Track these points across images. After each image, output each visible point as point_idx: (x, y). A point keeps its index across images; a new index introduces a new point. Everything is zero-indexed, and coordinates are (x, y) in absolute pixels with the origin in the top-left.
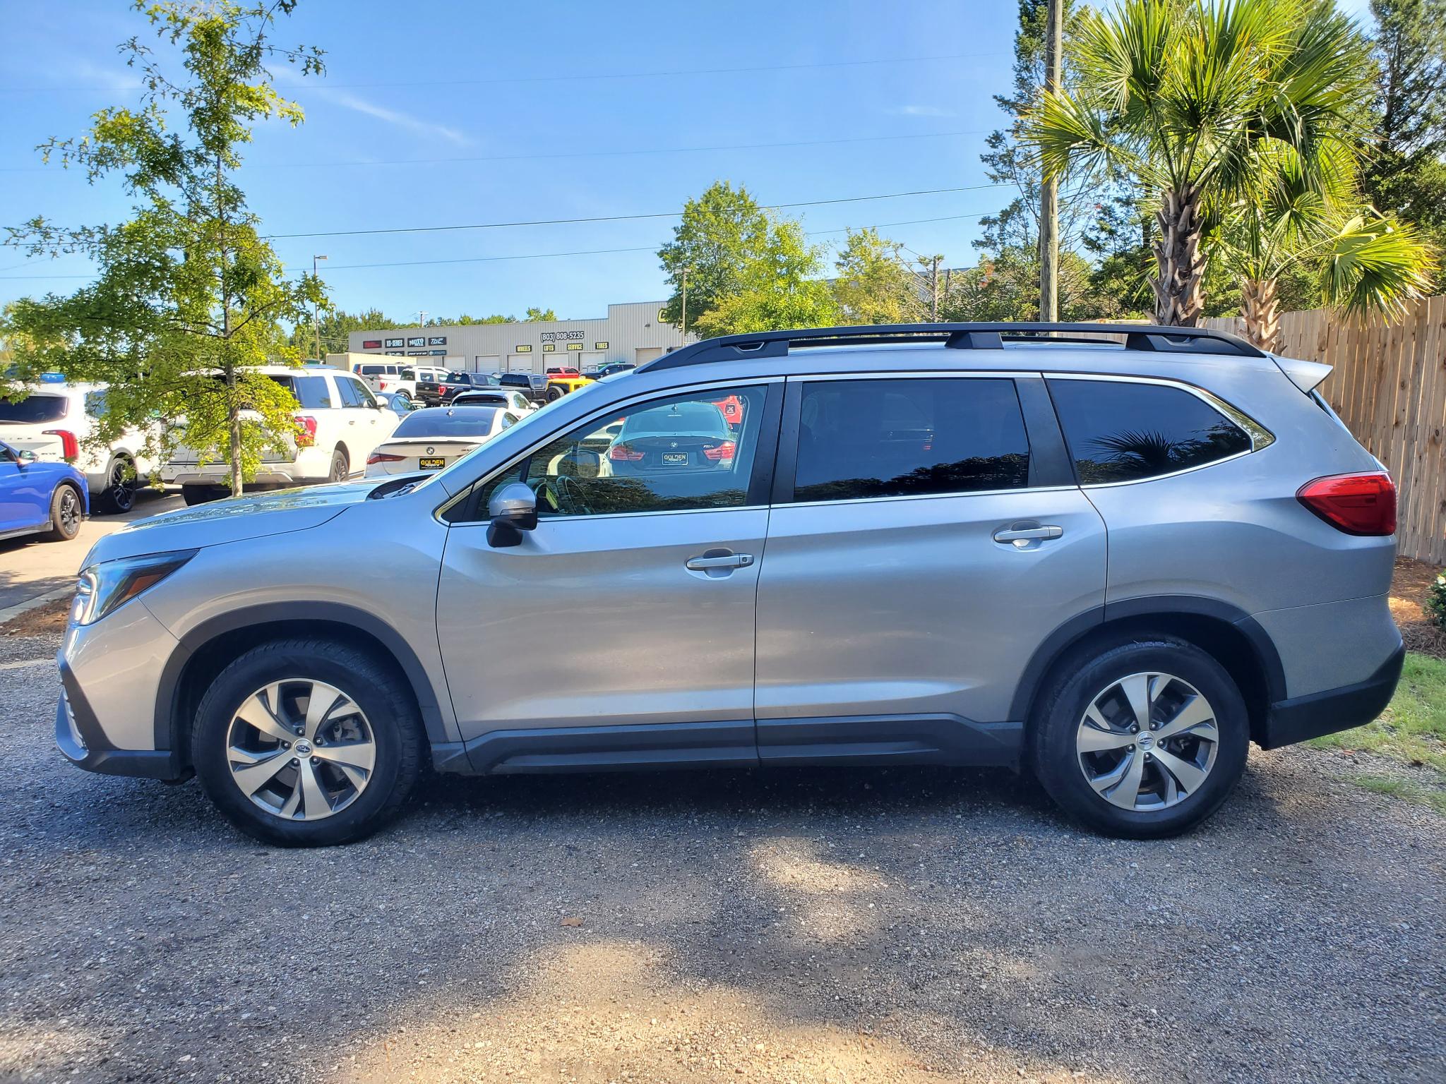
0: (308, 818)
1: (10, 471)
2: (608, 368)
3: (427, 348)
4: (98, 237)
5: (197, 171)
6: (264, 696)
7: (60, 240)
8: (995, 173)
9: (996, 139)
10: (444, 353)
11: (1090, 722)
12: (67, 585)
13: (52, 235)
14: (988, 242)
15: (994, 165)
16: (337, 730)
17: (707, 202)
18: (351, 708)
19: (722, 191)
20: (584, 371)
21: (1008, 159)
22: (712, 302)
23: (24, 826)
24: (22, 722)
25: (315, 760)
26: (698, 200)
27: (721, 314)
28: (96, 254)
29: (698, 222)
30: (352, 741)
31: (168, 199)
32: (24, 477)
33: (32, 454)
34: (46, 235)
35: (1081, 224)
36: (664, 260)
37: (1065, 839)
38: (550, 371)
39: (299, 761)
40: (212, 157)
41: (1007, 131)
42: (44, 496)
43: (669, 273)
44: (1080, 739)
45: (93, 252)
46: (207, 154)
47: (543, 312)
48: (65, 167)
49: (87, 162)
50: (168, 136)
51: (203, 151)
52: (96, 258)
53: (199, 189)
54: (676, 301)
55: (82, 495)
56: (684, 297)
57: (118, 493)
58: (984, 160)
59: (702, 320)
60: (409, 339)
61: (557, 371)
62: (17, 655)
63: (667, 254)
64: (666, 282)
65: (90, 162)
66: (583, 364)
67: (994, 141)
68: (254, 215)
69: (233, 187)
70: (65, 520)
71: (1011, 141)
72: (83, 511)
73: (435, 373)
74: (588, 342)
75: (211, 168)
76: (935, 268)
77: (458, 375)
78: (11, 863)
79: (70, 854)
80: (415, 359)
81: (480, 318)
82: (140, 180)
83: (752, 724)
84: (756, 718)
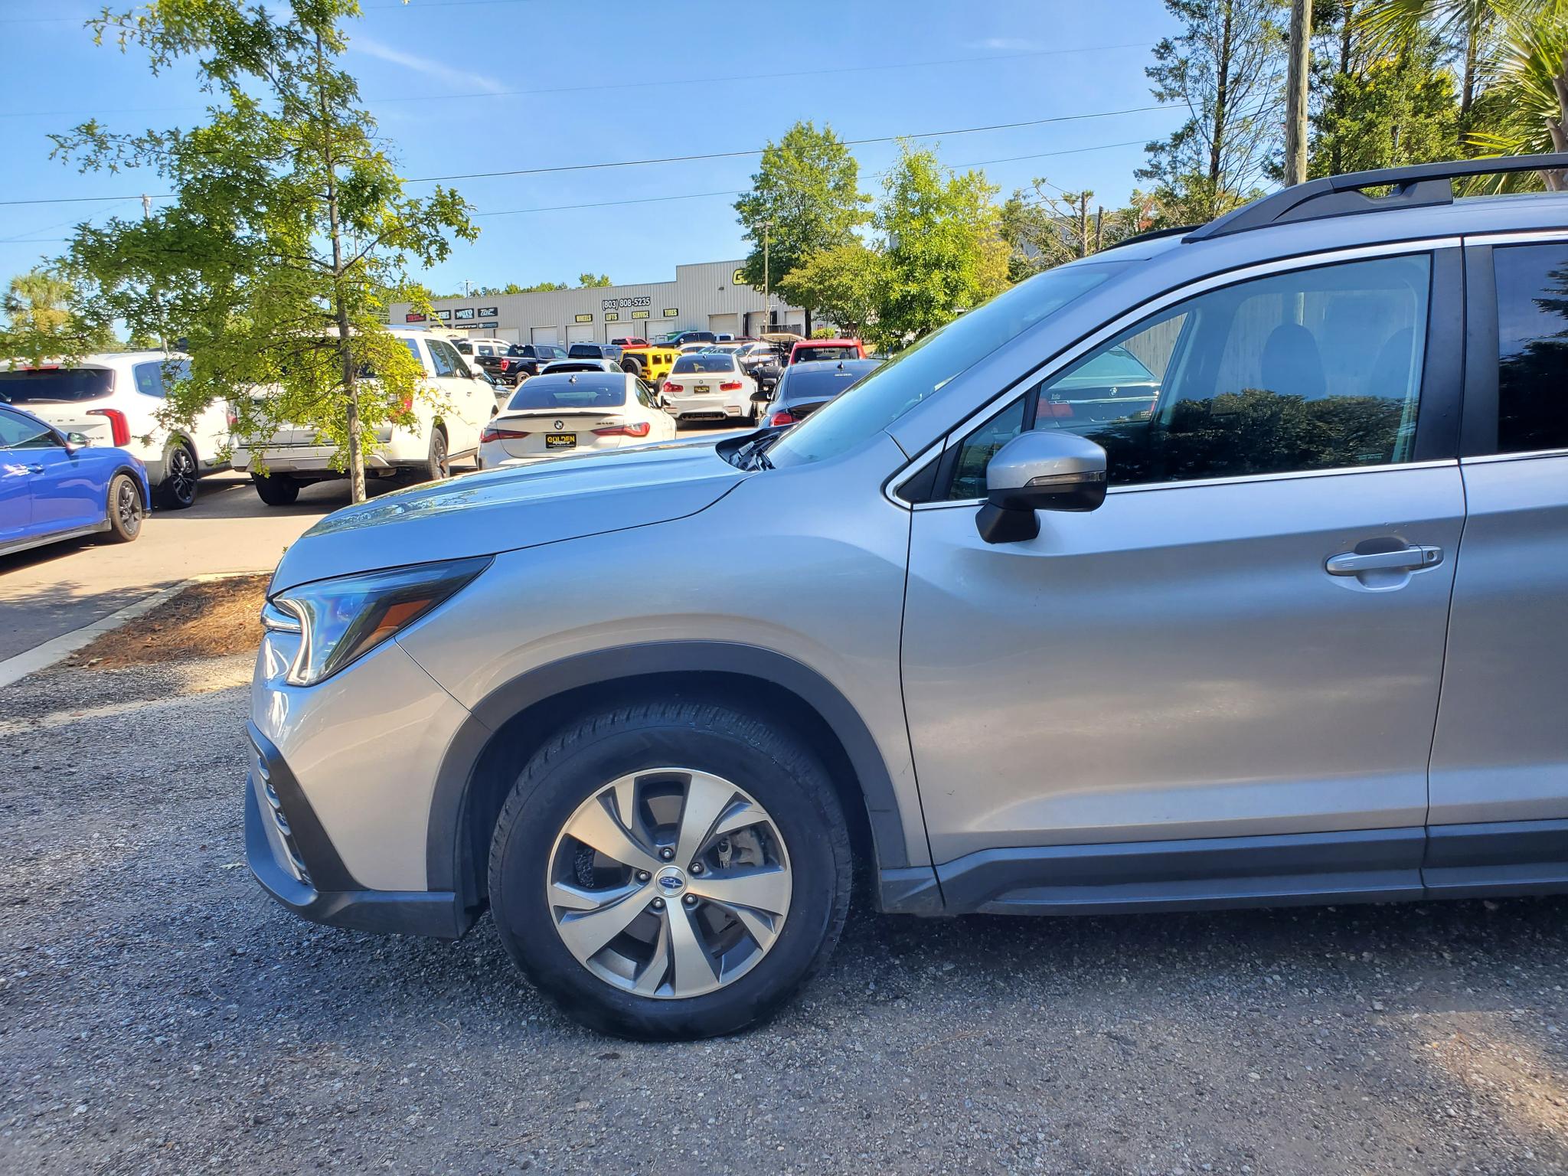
0: (680, 994)
1: (57, 458)
2: (682, 337)
3: (477, 320)
4: (168, 145)
5: (291, 56)
6: (609, 801)
7: (120, 151)
8: (1162, 90)
9: (1165, 48)
10: (495, 325)
12: (144, 599)
13: (109, 144)
14: (1155, 172)
15: (1161, 80)
16: (725, 849)
17: (788, 146)
18: (753, 813)
19: (804, 132)
20: (652, 342)
21: (1179, 73)
22: (798, 259)
23: (201, 992)
24: (146, 802)
25: (690, 899)
26: (778, 144)
27: (810, 272)
28: (166, 169)
29: (779, 168)
30: (749, 868)
31: (252, 97)
32: (75, 465)
33: (82, 437)
34: (101, 144)
35: (1263, 148)
36: (742, 212)
38: (615, 342)
39: (662, 901)
40: (311, 36)
41: (1176, 39)
42: (98, 488)
43: (747, 227)
45: (162, 166)
46: (305, 32)
47: (597, 278)
48: (123, 51)
49: (150, 45)
50: (252, 9)
51: (298, 27)
52: (166, 174)
53: (295, 80)
54: (756, 259)
55: (142, 485)
56: (766, 252)
57: (178, 484)
58: (1150, 74)
59: (787, 280)
60: (457, 311)
61: (623, 342)
62: (108, 696)
63: (745, 205)
64: (744, 237)
65: (154, 44)
66: (650, 334)
67: (1162, 51)
68: (367, 113)
69: (342, 73)
70: (125, 517)
71: (1182, 51)
72: (144, 506)
73: (495, 346)
74: (655, 309)
75: (309, 52)
76: (1083, 206)
77: (521, 348)
78: (201, 1073)
79: (290, 1052)
80: (467, 331)
81: (527, 287)
82: (217, 69)
83: (1420, 834)
84: (1428, 823)
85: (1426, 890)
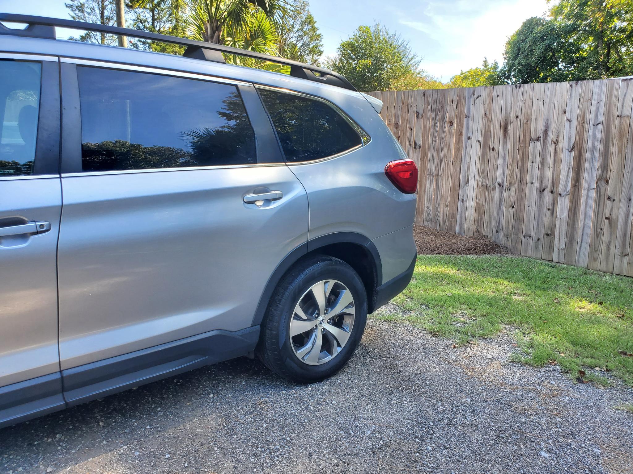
11: (297, 317)
37: (284, 394)
44: (292, 326)
58: (67, 6)
83: (58, 376)
84: (62, 369)
85: (67, 404)
